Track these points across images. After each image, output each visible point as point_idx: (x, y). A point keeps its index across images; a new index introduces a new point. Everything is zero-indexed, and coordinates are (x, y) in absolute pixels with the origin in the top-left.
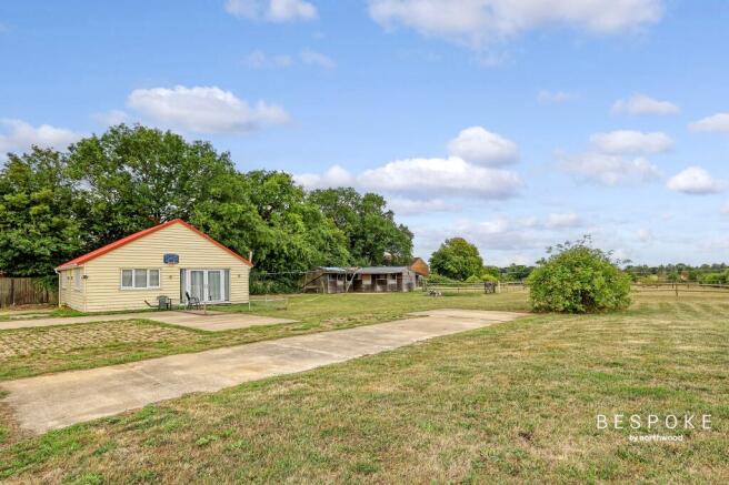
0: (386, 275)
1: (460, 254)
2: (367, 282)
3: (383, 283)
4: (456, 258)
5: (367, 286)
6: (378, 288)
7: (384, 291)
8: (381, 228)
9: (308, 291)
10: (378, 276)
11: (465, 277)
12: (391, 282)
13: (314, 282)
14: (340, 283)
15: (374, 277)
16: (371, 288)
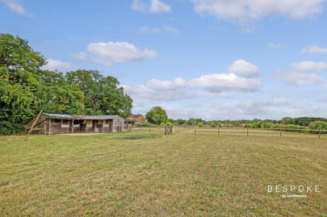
0: (102, 121)
1: (158, 113)
2: (89, 125)
3: (100, 126)
4: (157, 115)
5: (89, 128)
6: (96, 129)
7: (100, 132)
8: (112, 94)
9: (34, 132)
10: (97, 121)
11: (160, 123)
12: (105, 125)
13: (38, 125)
14: (63, 126)
15: (94, 121)
16: (92, 130)
